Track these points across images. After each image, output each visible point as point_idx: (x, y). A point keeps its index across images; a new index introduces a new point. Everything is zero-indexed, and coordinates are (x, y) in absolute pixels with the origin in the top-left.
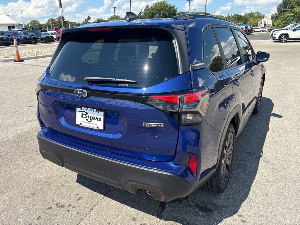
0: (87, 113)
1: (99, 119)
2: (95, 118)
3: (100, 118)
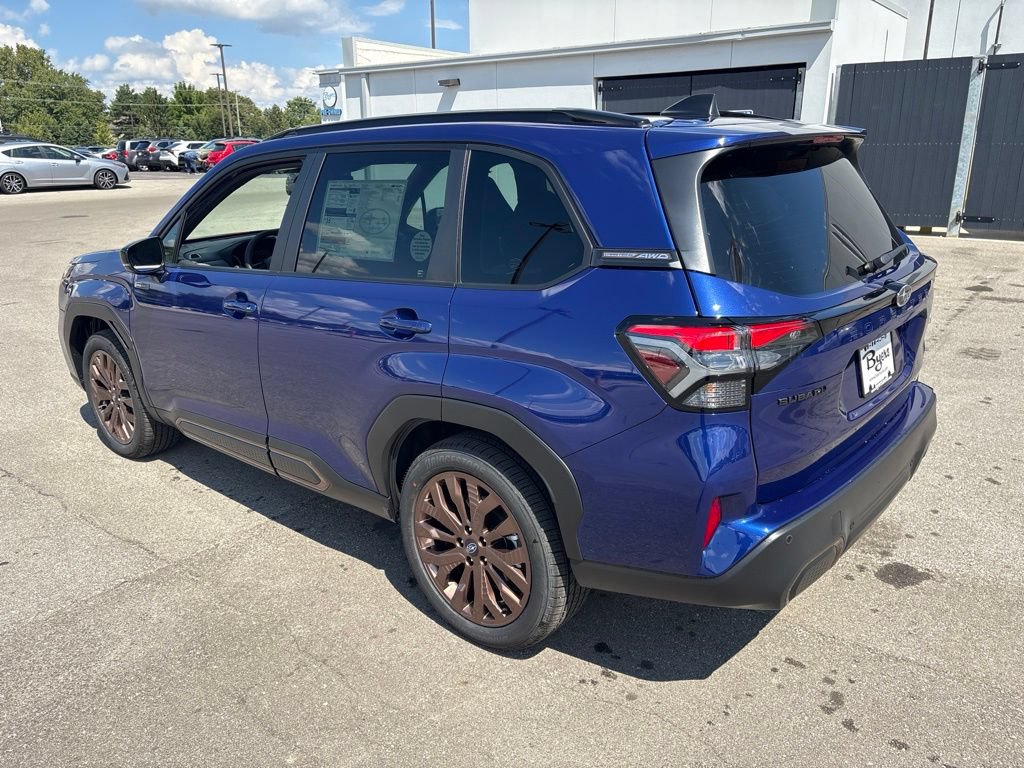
0: (873, 353)
2: (883, 355)
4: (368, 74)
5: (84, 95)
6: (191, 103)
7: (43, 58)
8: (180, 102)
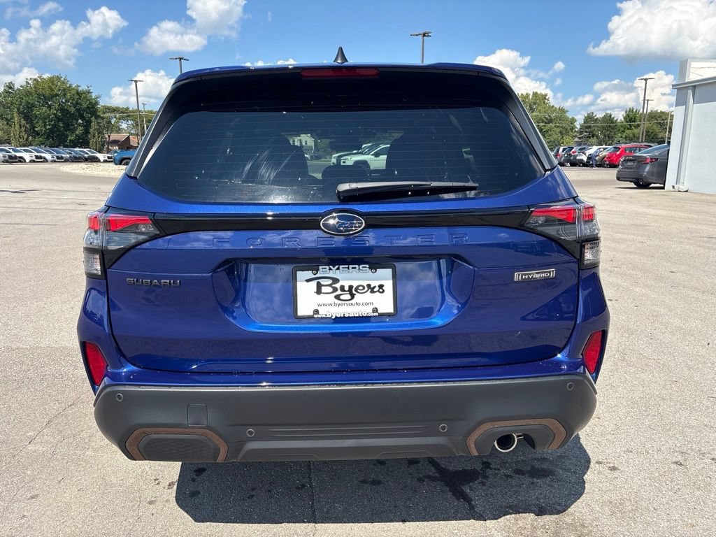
0: (336, 280)
1: (376, 289)
2: (364, 288)
3: (381, 286)
4: (695, 86)
5: (563, 121)
6: (634, 122)
7: (545, 99)
8: (627, 122)
